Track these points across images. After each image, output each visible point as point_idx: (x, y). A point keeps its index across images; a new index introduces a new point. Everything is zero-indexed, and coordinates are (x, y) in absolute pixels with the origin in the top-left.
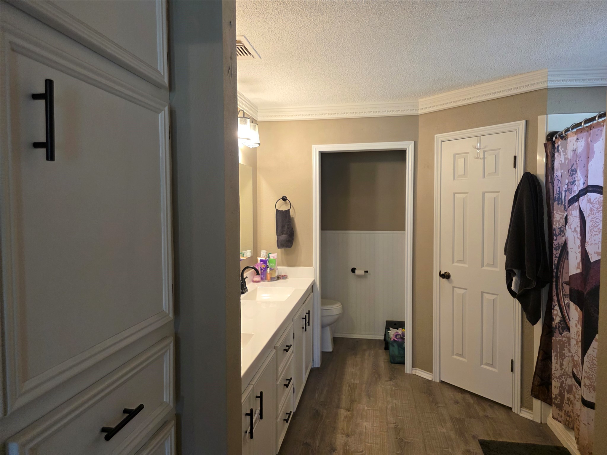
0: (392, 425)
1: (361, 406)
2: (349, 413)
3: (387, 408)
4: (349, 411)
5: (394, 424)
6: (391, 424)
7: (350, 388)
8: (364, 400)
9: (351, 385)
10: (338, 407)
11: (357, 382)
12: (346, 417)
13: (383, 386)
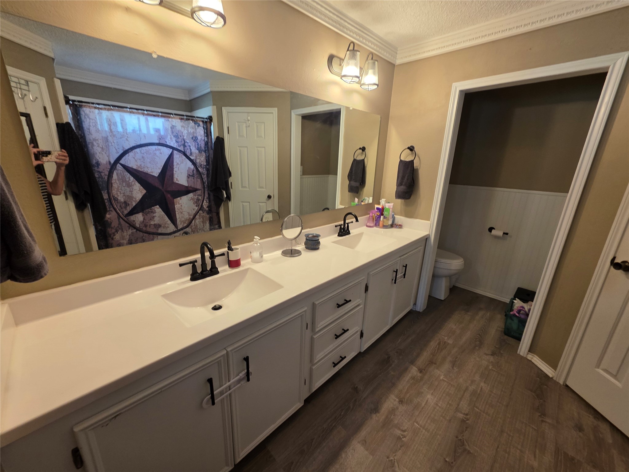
0: (461, 416)
1: (437, 372)
2: (419, 374)
3: (467, 389)
4: (421, 372)
5: (464, 414)
6: (461, 413)
7: (438, 346)
8: (447, 366)
9: (442, 343)
10: (412, 362)
11: (450, 342)
12: (413, 378)
13: (478, 359)
